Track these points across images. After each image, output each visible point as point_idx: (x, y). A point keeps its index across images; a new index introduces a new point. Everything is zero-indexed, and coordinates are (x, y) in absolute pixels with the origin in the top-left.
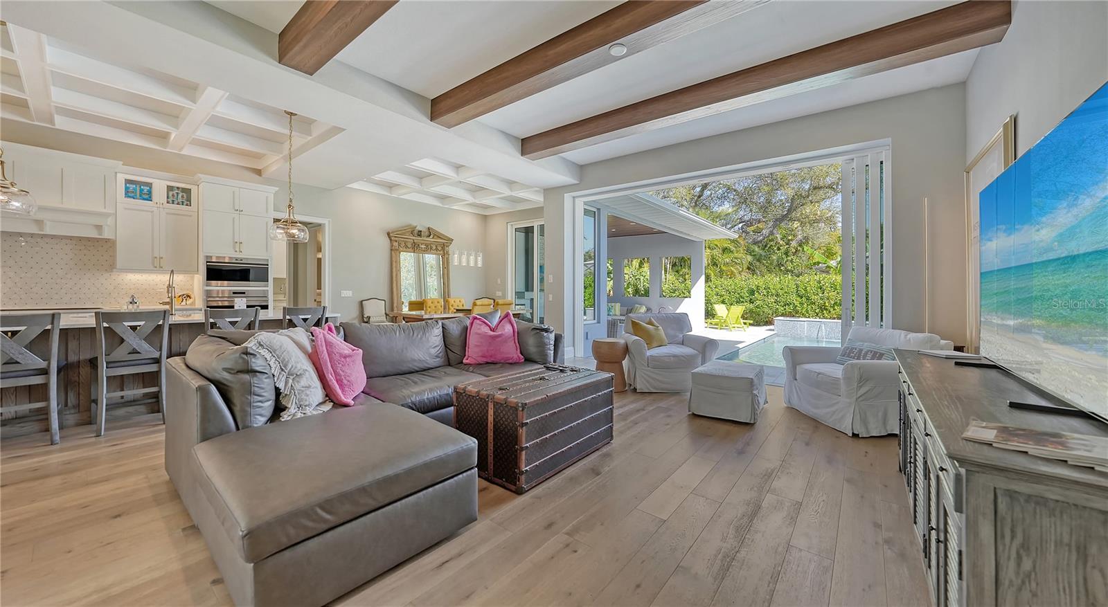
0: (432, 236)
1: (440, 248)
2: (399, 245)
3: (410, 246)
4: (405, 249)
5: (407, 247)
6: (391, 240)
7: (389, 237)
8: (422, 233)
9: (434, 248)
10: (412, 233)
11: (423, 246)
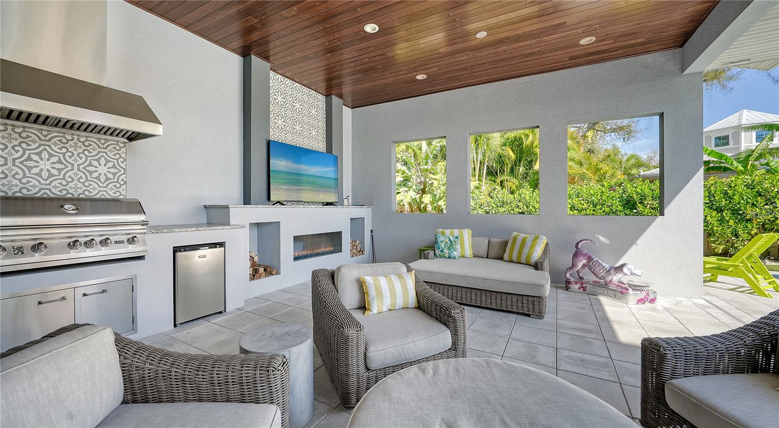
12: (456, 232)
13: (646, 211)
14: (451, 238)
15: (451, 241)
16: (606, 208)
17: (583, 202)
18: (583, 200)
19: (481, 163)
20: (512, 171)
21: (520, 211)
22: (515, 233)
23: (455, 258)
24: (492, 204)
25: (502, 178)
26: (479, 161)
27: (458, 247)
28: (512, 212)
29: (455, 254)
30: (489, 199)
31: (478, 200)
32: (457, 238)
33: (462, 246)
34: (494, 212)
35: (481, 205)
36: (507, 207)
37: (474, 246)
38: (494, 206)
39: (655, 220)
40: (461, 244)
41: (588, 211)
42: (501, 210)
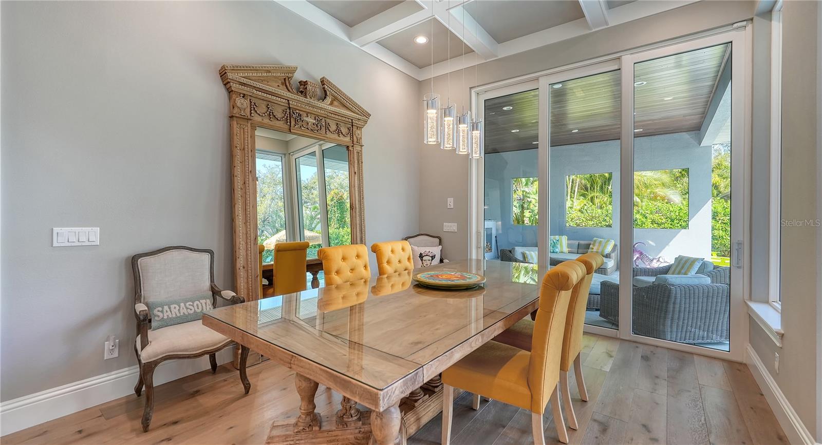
0: (329, 100)
1: (344, 130)
2: (253, 107)
3: (279, 115)
4: (266, 121)
5: (271, 115)
6: (230, 91)
7: (226, 83)
8: (309, 87)
9: (333, 127)
10: (284, 83)
11: (311, 120)
12: (557, 237)
13: (718, 225)
14: (554, 241)
15: (554, 242)
16: (683, 223)
17: (662, 217)
18: (662, 215)
19: (572, 182)
20: (602, 188)
21: (607, 224)
22: (595, 238)
23: (557, 253)
24: (583, 218)
25: (593, 195)
26: (571, 181)
27: (559, 246)
28: (600, 225)
29: (557, 250)
30: (579, 214)
31: (570, 215)
32: (558, 241)
33: (561, 246)
34: (584, 224)
35: (573, 219)
36: (595, 221)
37: (569, 246)
38: (584, 220)
39: (679, 232)
40: (560, 245)
41: (666, 224)
42: (591, 223)
